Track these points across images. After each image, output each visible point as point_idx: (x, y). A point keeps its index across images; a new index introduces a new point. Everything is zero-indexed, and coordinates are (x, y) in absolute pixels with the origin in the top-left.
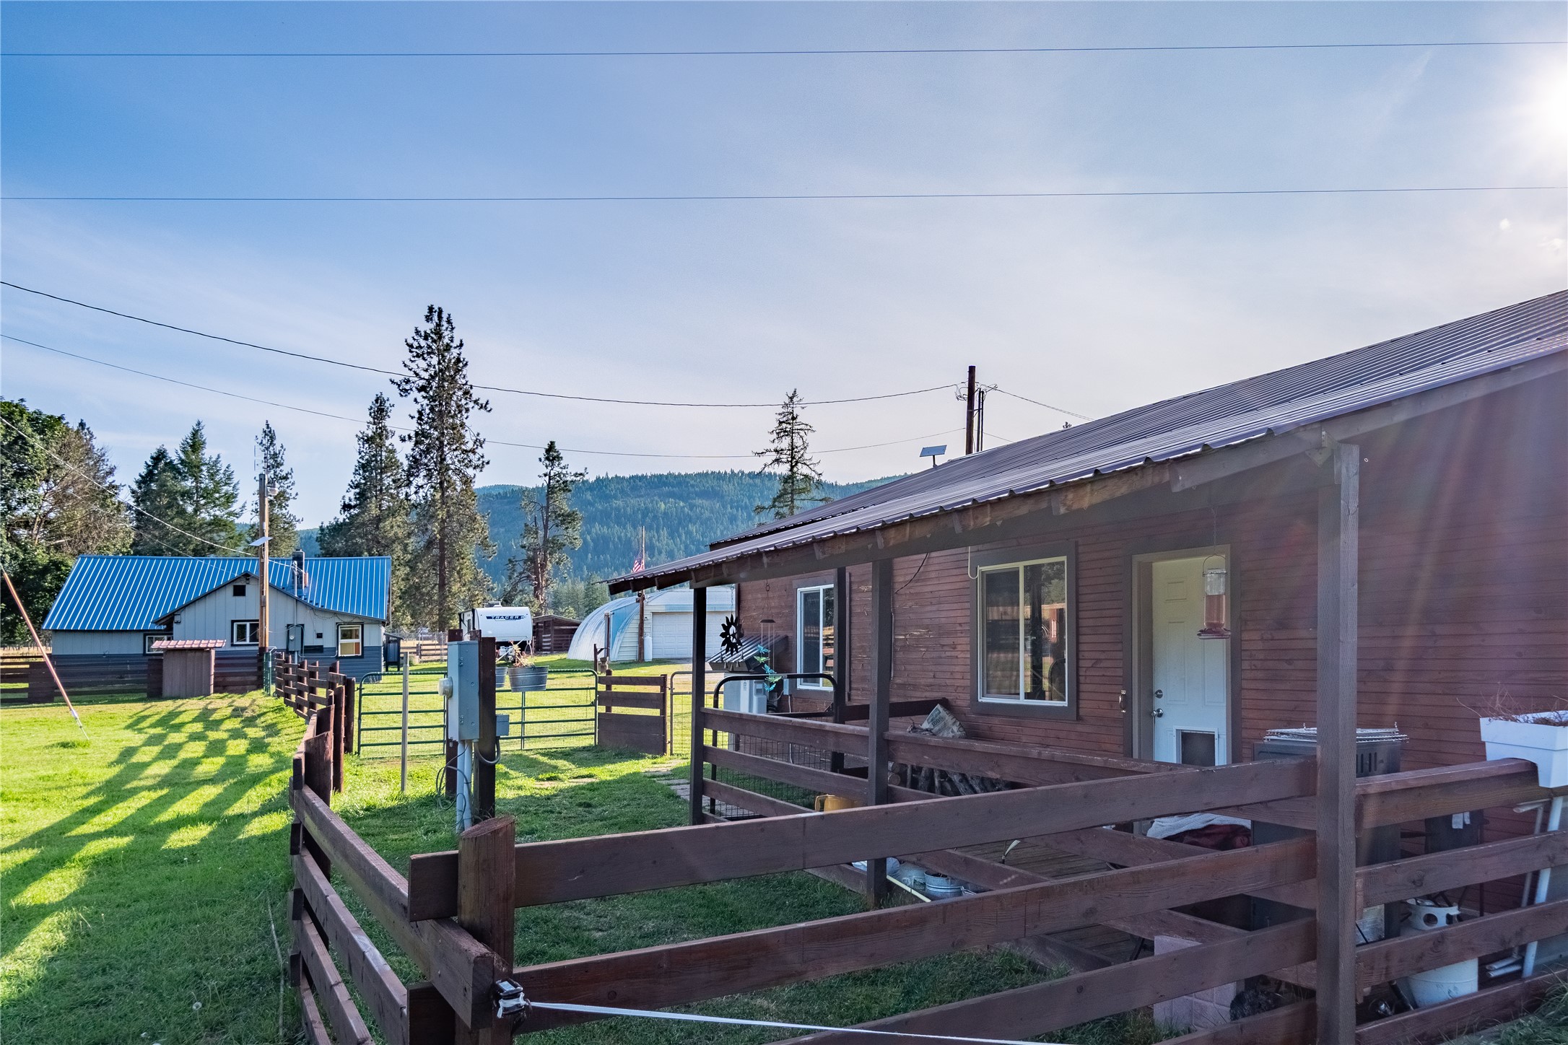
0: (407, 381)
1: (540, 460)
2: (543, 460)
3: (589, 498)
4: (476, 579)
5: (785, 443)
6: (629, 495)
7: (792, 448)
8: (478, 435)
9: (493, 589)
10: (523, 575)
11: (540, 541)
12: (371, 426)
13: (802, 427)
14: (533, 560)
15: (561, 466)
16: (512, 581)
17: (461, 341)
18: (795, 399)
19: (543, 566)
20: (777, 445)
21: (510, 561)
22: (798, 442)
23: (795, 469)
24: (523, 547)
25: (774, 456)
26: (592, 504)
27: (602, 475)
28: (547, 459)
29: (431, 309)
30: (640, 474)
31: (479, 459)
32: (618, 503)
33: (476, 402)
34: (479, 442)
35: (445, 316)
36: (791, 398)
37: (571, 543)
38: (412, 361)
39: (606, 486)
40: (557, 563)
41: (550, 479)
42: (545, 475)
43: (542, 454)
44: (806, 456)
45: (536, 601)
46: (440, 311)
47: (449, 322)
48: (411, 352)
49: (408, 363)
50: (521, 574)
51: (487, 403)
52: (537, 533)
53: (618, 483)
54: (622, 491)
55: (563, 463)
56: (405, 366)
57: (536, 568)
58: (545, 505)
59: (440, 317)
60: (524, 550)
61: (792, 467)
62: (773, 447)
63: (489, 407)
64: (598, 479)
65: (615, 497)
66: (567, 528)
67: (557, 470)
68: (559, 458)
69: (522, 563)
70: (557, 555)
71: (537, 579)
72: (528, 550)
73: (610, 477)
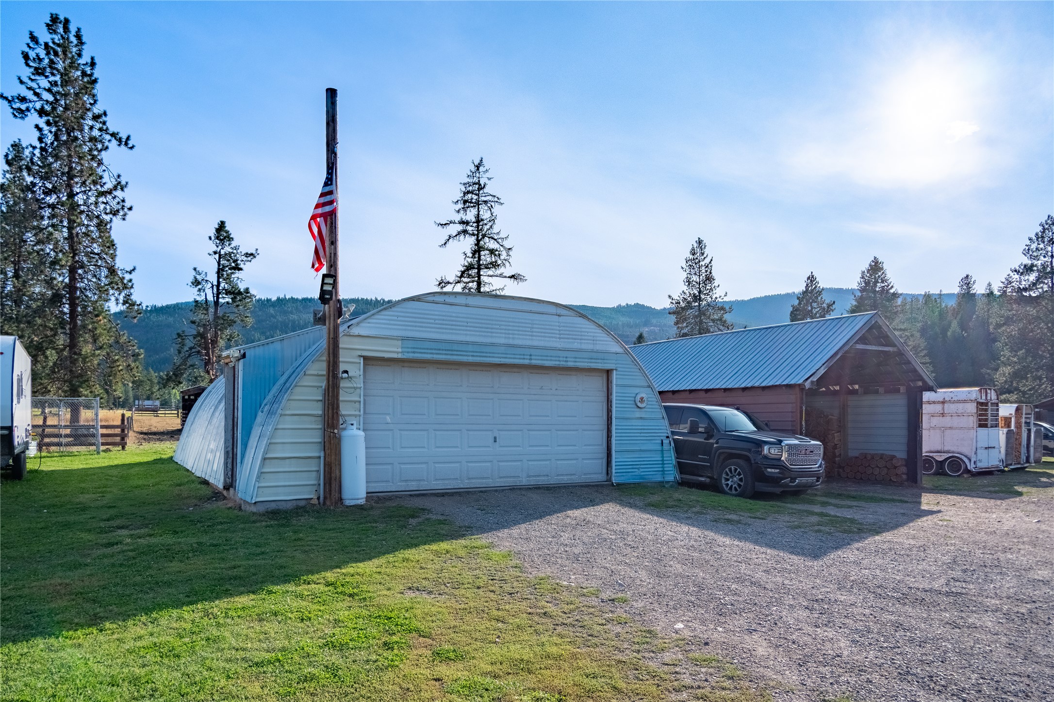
0: (23, 100)
1: (210, 238)
2: (213, 238)
3: (273, 312)
4: (117, 342)
5: (471, 215)
6: (302, 312)
7: (478, 220)
8: (119, 176)
9: (138, 355)
10: (193, 350)
11: (211, 317)
12: (8, 176)
13: (489, 198)
14: (202, 336)
15: (232, 246)
16: (182, 355)
17: (92, 58)
18: (481, 169)
19: (214, 342)
20: (462, 216)
21: (179, 335)
22: (485, 215)
23: (482, 243)
24: (193, 322)
25: (460, 227)
26: (274, 317)
27: (282, 296)
28: (217, 238)
29: (55, 19)
30: (309, 297)
31: (118, 203)
32: (294, 317)
33: (113, 135)
34: (120, 186)
35: (73, 29)
36: (478, 167)
37: (242, 321)
38: (32, 80)
39: (284, 304)
40: (229, 340)
41: (220, 258)
42: (215, 253)
43: (212, 233)
44: (495, 229)
45: (207, 376)
46: (67, 21)
47: (78, 36)
48: (27, 65)
49: (25, 80)
50: (191, 348)
51: (128, 138)
52: (207, 310)
53: (293, 303)
54: (297, 309)
55: (234, 244)
56: (22, 82)
57: (206, 343)
58: (215, 283)
59: (66, 29)
60: (194, 326)
61: (478, 241)
62: (457, 218)
63: (130, 144)
64: (278, 299)
65: (292, 313)
66: (238, 306)
67: (228, 249)
68: (230, 239)
69: (191, 338)
70: (228, 332)
71: (207, 354)
72: (198, 326)
73: (287, 298)
